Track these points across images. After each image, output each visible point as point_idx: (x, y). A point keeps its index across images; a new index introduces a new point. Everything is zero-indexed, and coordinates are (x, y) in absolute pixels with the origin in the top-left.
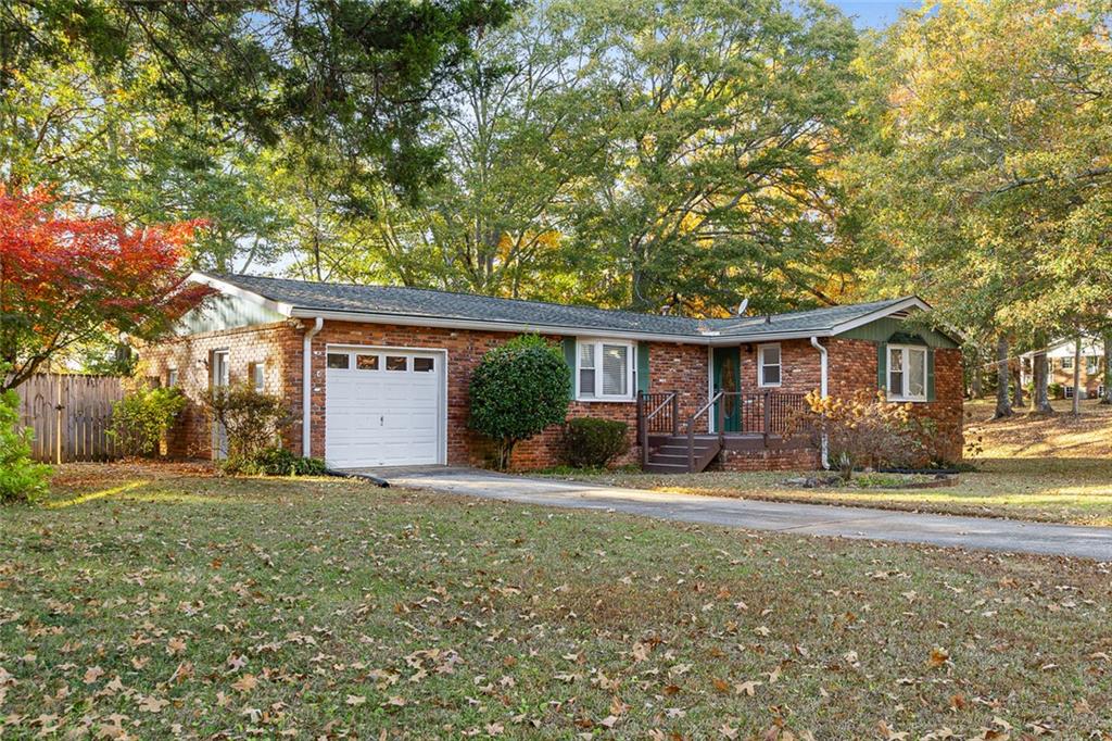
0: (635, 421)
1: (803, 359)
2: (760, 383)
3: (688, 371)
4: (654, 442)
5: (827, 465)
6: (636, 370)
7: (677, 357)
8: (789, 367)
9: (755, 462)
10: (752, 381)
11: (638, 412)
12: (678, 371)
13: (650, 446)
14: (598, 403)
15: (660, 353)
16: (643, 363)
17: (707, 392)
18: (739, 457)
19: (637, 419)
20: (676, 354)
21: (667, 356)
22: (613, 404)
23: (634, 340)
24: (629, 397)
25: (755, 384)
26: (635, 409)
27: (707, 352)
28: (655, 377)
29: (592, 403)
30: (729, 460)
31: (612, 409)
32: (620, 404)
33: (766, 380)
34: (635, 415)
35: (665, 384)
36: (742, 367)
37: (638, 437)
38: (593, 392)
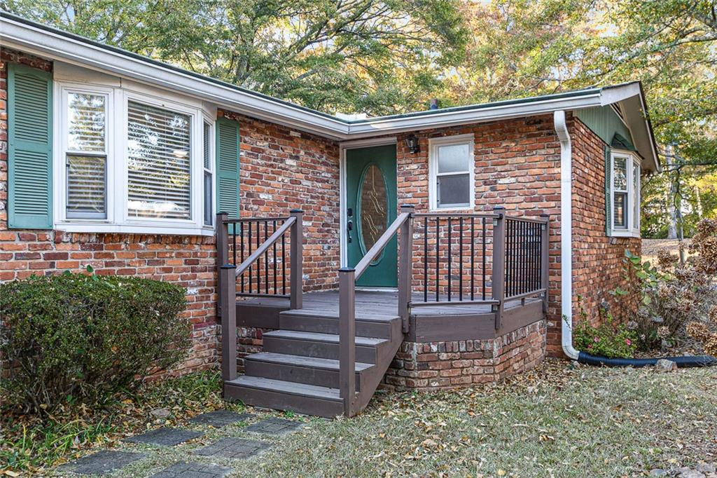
0: (211, 275)
1: (521, 160)
2: (434, 207)
3: (309, 183)
4: (246, 315)
5: (574, 353)
6: (213, 170)
7: (291, 157)
8: (489, 176)
9: (476, 368)
10: (419, 201)
11: (218, 256)
12: (293, 182)
13: (239, 324)
14: (121, 236)
15: (260, 144)
16: (227, 159)
17: (337, 221)
18: (444, 356)
19: (215, 269)
20: (289, 150)
21: (274, 153)
22: (158, 239)
23: (207, 102)
24: (196, 225)
25: (424, 206)
26: (211, 250)
27: (337, 156)
28: (252, 189)
29: (101, 236)
30: (423, 366)
31: (158, 249)
32: (178, 240)
33: (443, 200)
34: (212, 261)
35: (269, 204)
36: (400, 179)
37: (217, 305)
38: (103, 207)
